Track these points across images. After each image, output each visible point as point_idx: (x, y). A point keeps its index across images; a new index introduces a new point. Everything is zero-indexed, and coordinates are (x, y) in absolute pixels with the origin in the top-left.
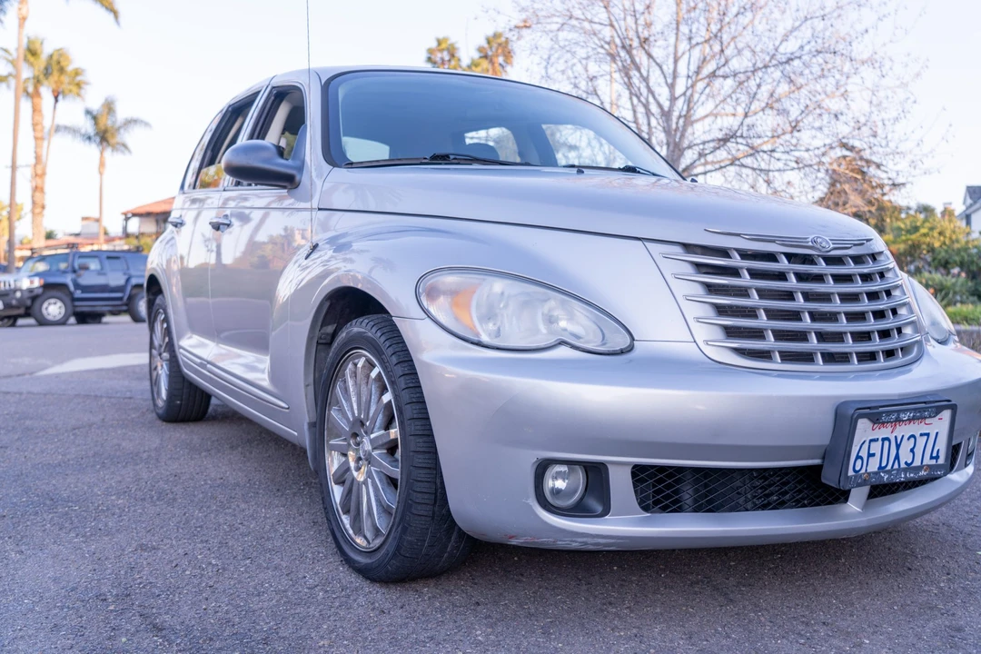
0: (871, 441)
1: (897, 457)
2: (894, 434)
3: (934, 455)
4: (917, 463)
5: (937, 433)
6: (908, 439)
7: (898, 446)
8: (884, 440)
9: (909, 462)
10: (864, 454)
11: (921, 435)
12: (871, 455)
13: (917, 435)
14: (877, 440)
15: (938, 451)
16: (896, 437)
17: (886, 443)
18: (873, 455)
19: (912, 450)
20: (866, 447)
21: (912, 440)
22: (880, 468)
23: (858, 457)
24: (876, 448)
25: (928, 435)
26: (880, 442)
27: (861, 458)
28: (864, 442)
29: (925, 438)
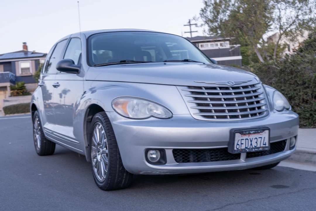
0: (242, 140)
1: (251, 144)
2: (250, 138)
3: (264, 144)
4: (259, 146)
5: (265, 137)
6: (255, 139)
7: (251, 141)
8: (246, 139)
9: (256, 146)
10: (239, 143)
11: (259, 138)
12: (242, 144)
13: (258, 138)
14: (243, 139)
15: (266, 143)
16: (250, 139)
17: (247, 141)
18: (243, 144)
19: (256, 142)
20: (240, 141)
22: (246, 148)
23: (238, 144)
24: (243, 142)
25: (261, 138)
26: (245, 140)
27: (239, 145)
28: (239, 140)
29: (260, 138)
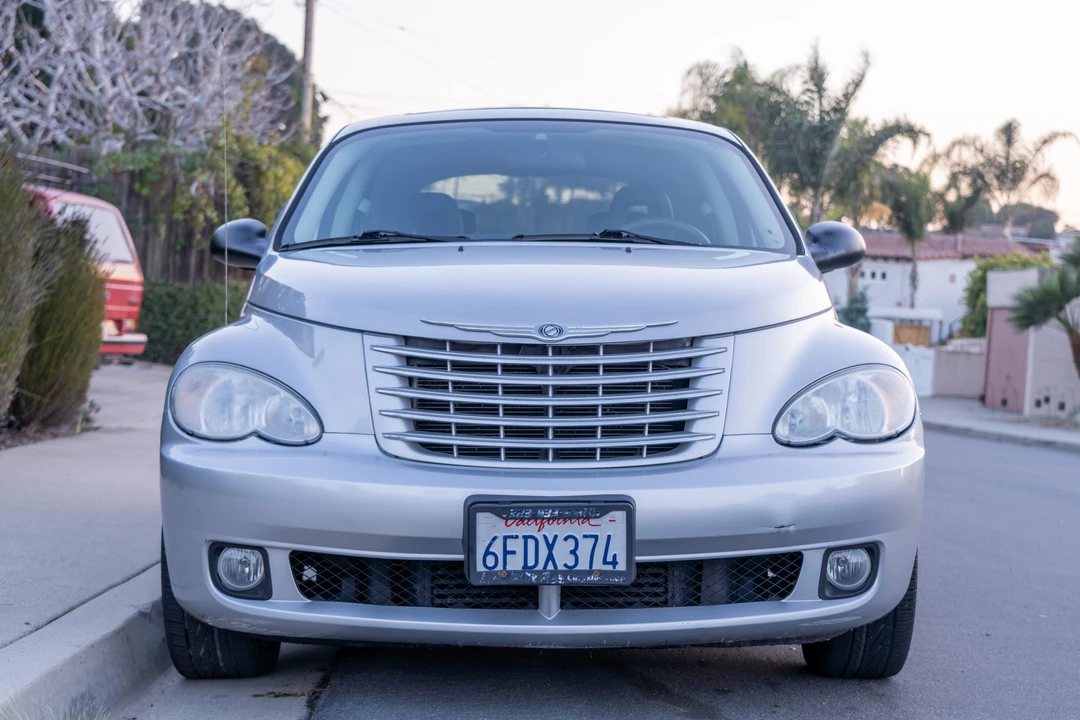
0: (505, 538)
1: (550, 557)
2: (543, 532)
3: (610, 559)
4: (583, 567)
5: (609, 537)
6: (566, 539)
7: (550, 547)
8: (526, 538)
9: (571, 564)
10: (497, 548)
11: (585, 536)
12: (506, 553)
14: (517, 537)
15: (615, 556)
16: (545, 537)
17: (531, 543)
18: (514, 553)
19: (573, 552)
20: (499, 543)
21: (571, 542)
22: (525, 566)
23: (487, 553)
24: (515, 545)
25: (596, 537)
26: (521, 541)
27: (494, 554)
28: (495, 538)
29: (593, 540)
